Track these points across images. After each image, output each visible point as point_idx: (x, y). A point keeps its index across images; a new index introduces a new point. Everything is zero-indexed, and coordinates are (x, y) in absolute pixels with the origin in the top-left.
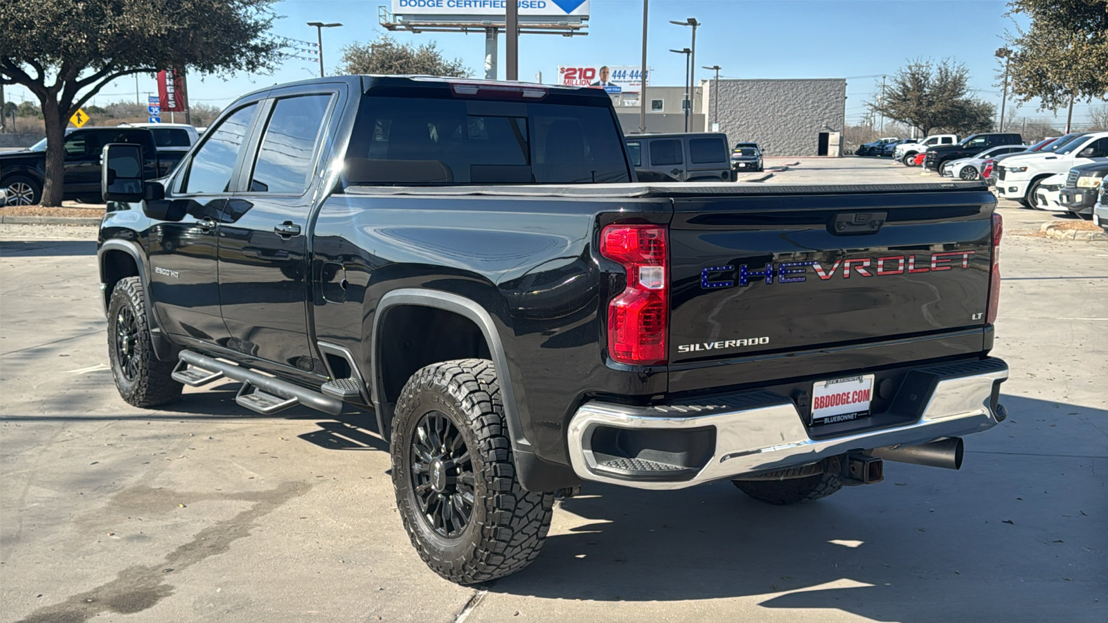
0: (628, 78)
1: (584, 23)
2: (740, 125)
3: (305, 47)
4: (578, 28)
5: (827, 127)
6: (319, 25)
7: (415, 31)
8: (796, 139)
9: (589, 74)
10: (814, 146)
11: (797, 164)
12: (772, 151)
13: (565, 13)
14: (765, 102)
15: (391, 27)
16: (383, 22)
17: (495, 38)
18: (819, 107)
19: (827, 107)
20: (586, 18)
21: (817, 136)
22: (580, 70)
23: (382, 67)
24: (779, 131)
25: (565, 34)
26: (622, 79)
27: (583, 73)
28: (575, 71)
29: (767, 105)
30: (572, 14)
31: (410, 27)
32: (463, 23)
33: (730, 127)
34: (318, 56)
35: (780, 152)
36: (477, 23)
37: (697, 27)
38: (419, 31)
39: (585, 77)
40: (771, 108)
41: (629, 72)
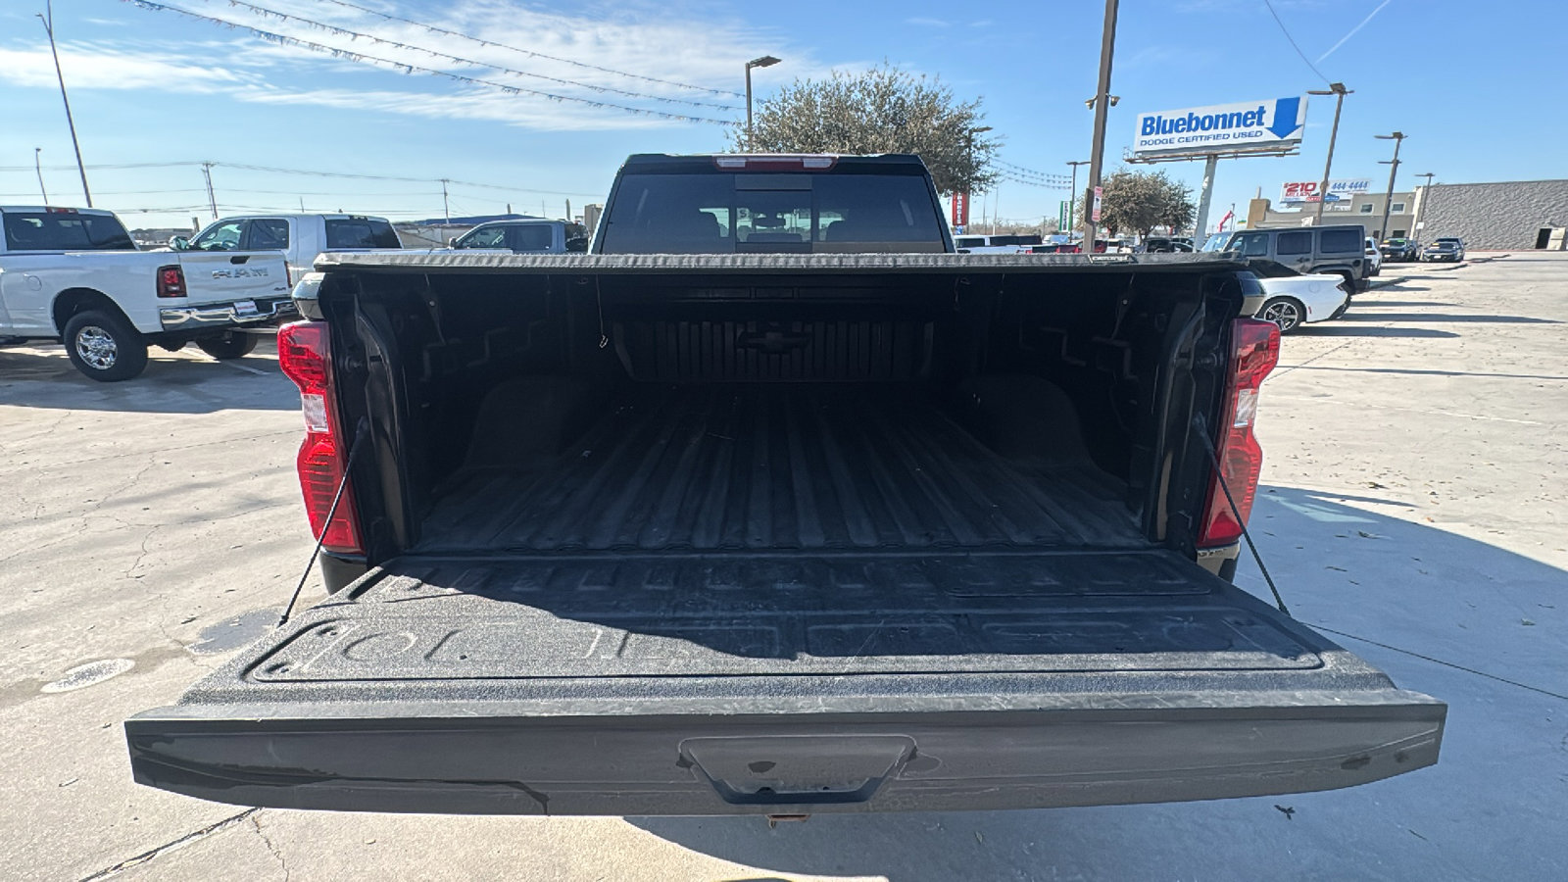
0: (1347, 188)
1: (1296, 145)
2: (1450, 223)
3: (1063, 180)
4: (1290, 150)
5: (1551, 224)
6: (1075, 164)
7: (1150, 163)
8: (1511, 235)
9: (1311, 187)
10: (1532, 241)
11: (1508, 256)
12: (1481, 245)
13: (1279, 139)
14: (1481, 203)
15: (1132, 161)
16: (1126, 157)
17: (1215, 164)
18: (1543, 206)
19: (1553, 206)
20: (1299, 141)
21: (1537, 231)
22: (1303, 184)
23: (1116, 188)
24: (1492, 228)
25: (1277, 155)
26: (1341, 189)
27: (1304, 186)
28: (1297, 185)
29: (1483, 205)
30: (1285, 139)
31: (1146, 160)
32: (1188, 153)
33: (1438, 226)
34: (1072, 185)
35: (1491, 246)
36: (1200, 152)
37: (1403, 140)
38: (1155, 162)
39: (1306, 190)
40: (1487, 209)
41: (1348, 184)
